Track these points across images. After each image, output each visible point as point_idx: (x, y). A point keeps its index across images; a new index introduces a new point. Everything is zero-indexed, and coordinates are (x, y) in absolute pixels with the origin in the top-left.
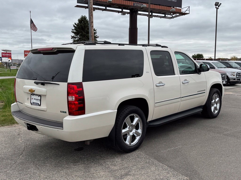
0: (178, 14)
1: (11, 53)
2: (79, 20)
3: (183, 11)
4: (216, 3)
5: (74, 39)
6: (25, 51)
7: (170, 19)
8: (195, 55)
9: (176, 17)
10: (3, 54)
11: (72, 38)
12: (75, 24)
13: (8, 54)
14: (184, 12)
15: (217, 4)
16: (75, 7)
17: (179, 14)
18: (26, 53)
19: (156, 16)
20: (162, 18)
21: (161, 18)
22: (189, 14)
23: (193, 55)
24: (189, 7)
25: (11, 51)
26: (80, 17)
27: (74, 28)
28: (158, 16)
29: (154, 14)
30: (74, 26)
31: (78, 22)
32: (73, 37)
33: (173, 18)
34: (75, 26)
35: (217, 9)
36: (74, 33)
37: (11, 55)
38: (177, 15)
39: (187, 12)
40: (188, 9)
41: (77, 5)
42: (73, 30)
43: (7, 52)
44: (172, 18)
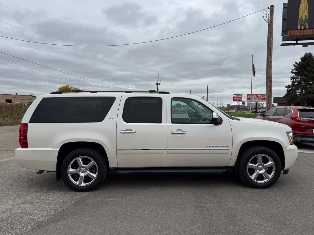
1: (242, 97)
2: (302, 59)
5: (294, 80)
6: (247, 95)
10: (234, 98)
11: (291, 80)
12: (296, 63)
13: (239, 98)
16: (281, 46)
18: (248, 97)
25: (242, 95)
26: (304, 55)
27: (294, 68)
30: (294, 66)
31: (301, 61)
32: (292, 78)
34: (296, 65)
36: (295, 74)
37: (242, 99)
41: (282, 44)
42: (293, 70)
43: (238, 96)
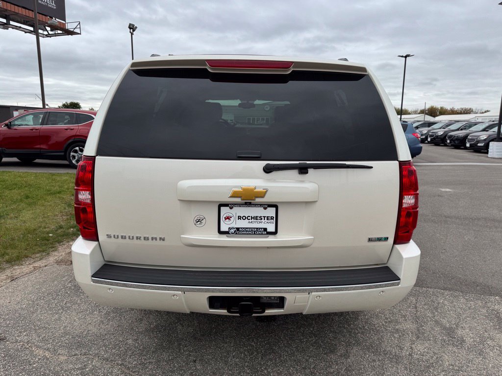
0: (59, 32)
3: (69, 27)
4: (130, 24)
7: (43, 37)
8: (67, 103)
9: (56, 36)
14: (72, 30)
15: (131, 26)
17: (61, 32)
19: (17, 26)
20: (28, 34)
21: (26, 32)
22: (80, 34)
23: (64, 103)
24: (79, 24)
28: (20, 27)
29: (12, 23)
33: (50, 37)
35: (132, 34)
38: (58, 34)
39: (77, 31)
40: (79, 27)
44: (48, 37)
